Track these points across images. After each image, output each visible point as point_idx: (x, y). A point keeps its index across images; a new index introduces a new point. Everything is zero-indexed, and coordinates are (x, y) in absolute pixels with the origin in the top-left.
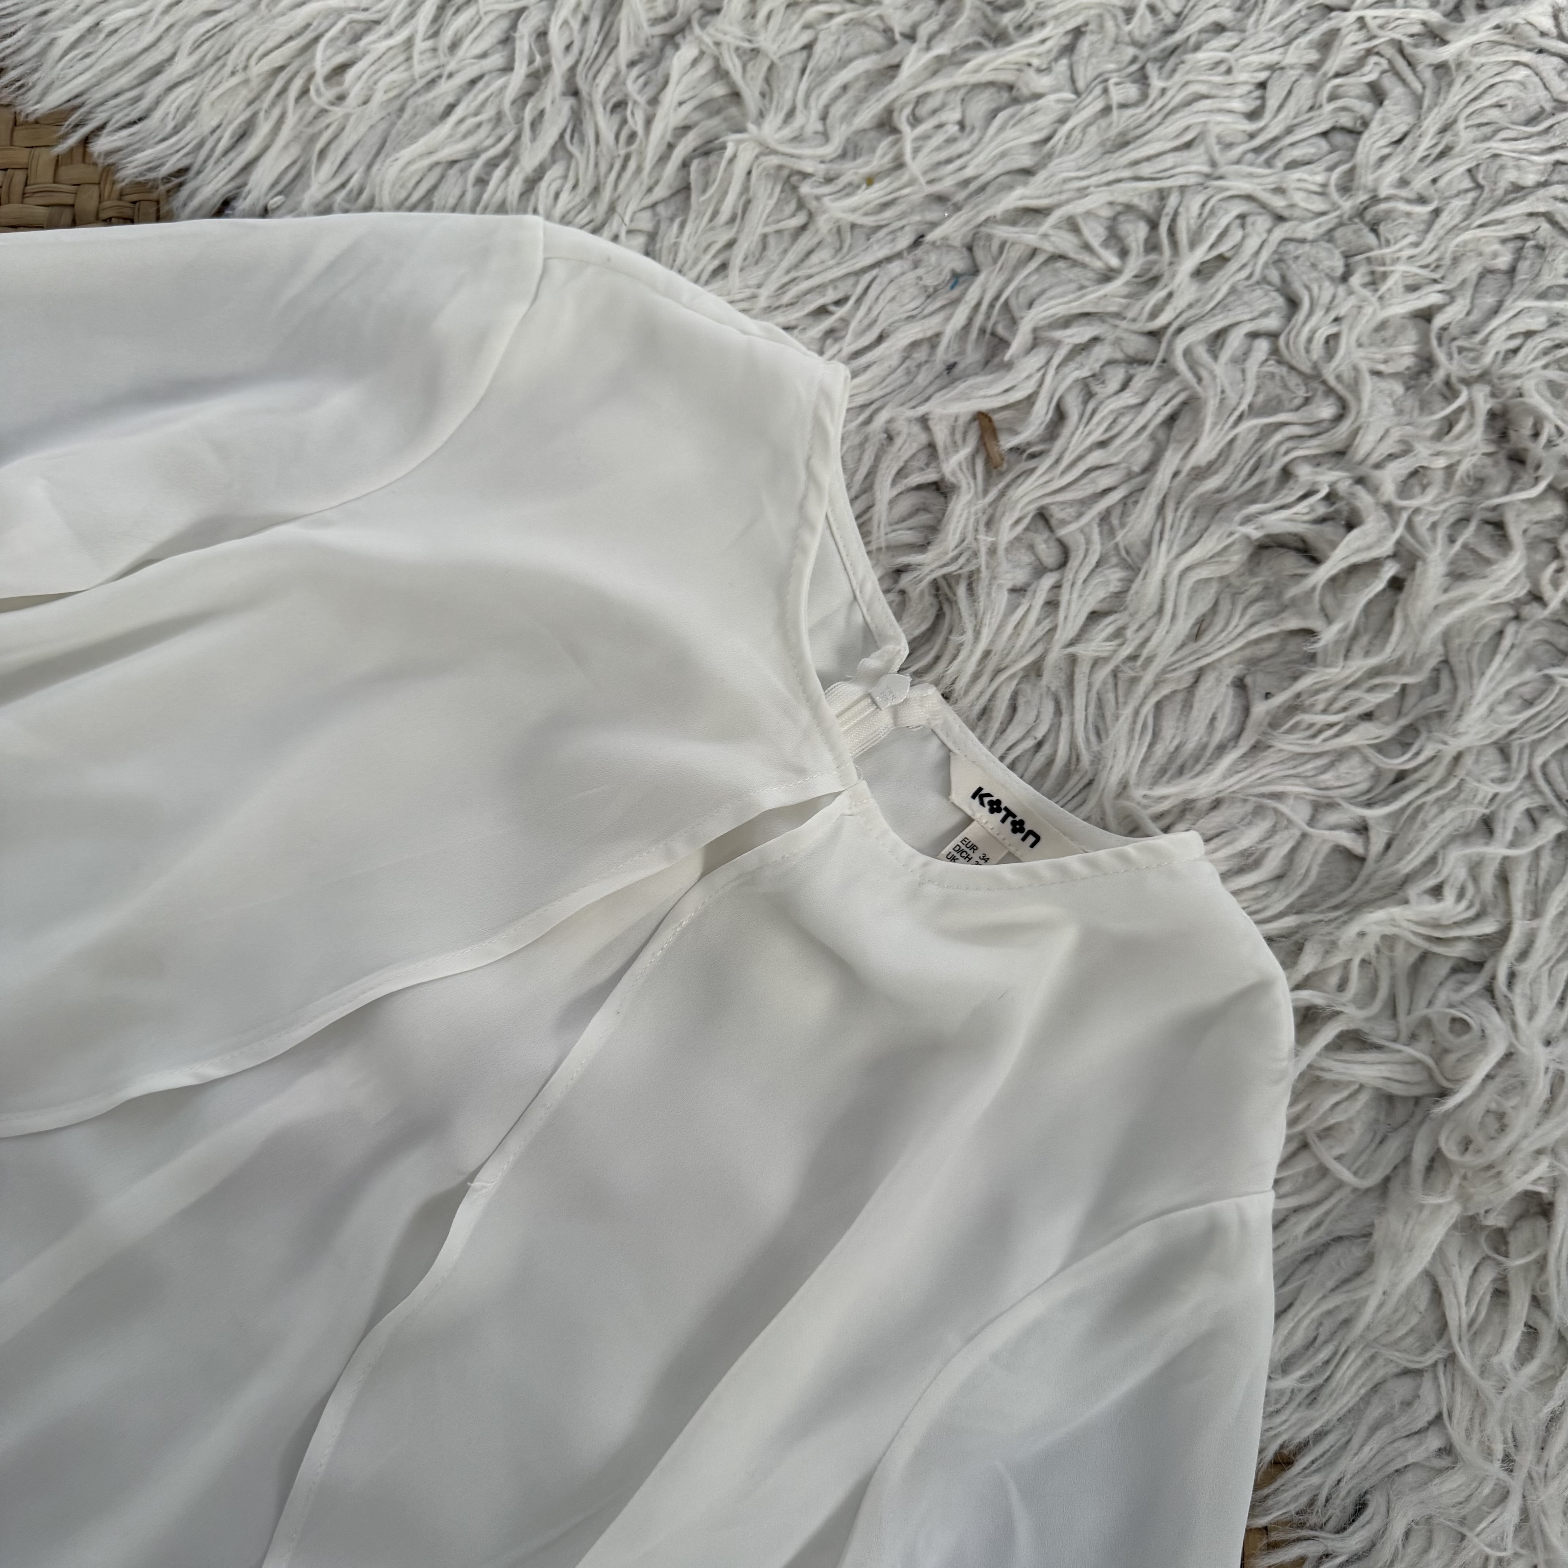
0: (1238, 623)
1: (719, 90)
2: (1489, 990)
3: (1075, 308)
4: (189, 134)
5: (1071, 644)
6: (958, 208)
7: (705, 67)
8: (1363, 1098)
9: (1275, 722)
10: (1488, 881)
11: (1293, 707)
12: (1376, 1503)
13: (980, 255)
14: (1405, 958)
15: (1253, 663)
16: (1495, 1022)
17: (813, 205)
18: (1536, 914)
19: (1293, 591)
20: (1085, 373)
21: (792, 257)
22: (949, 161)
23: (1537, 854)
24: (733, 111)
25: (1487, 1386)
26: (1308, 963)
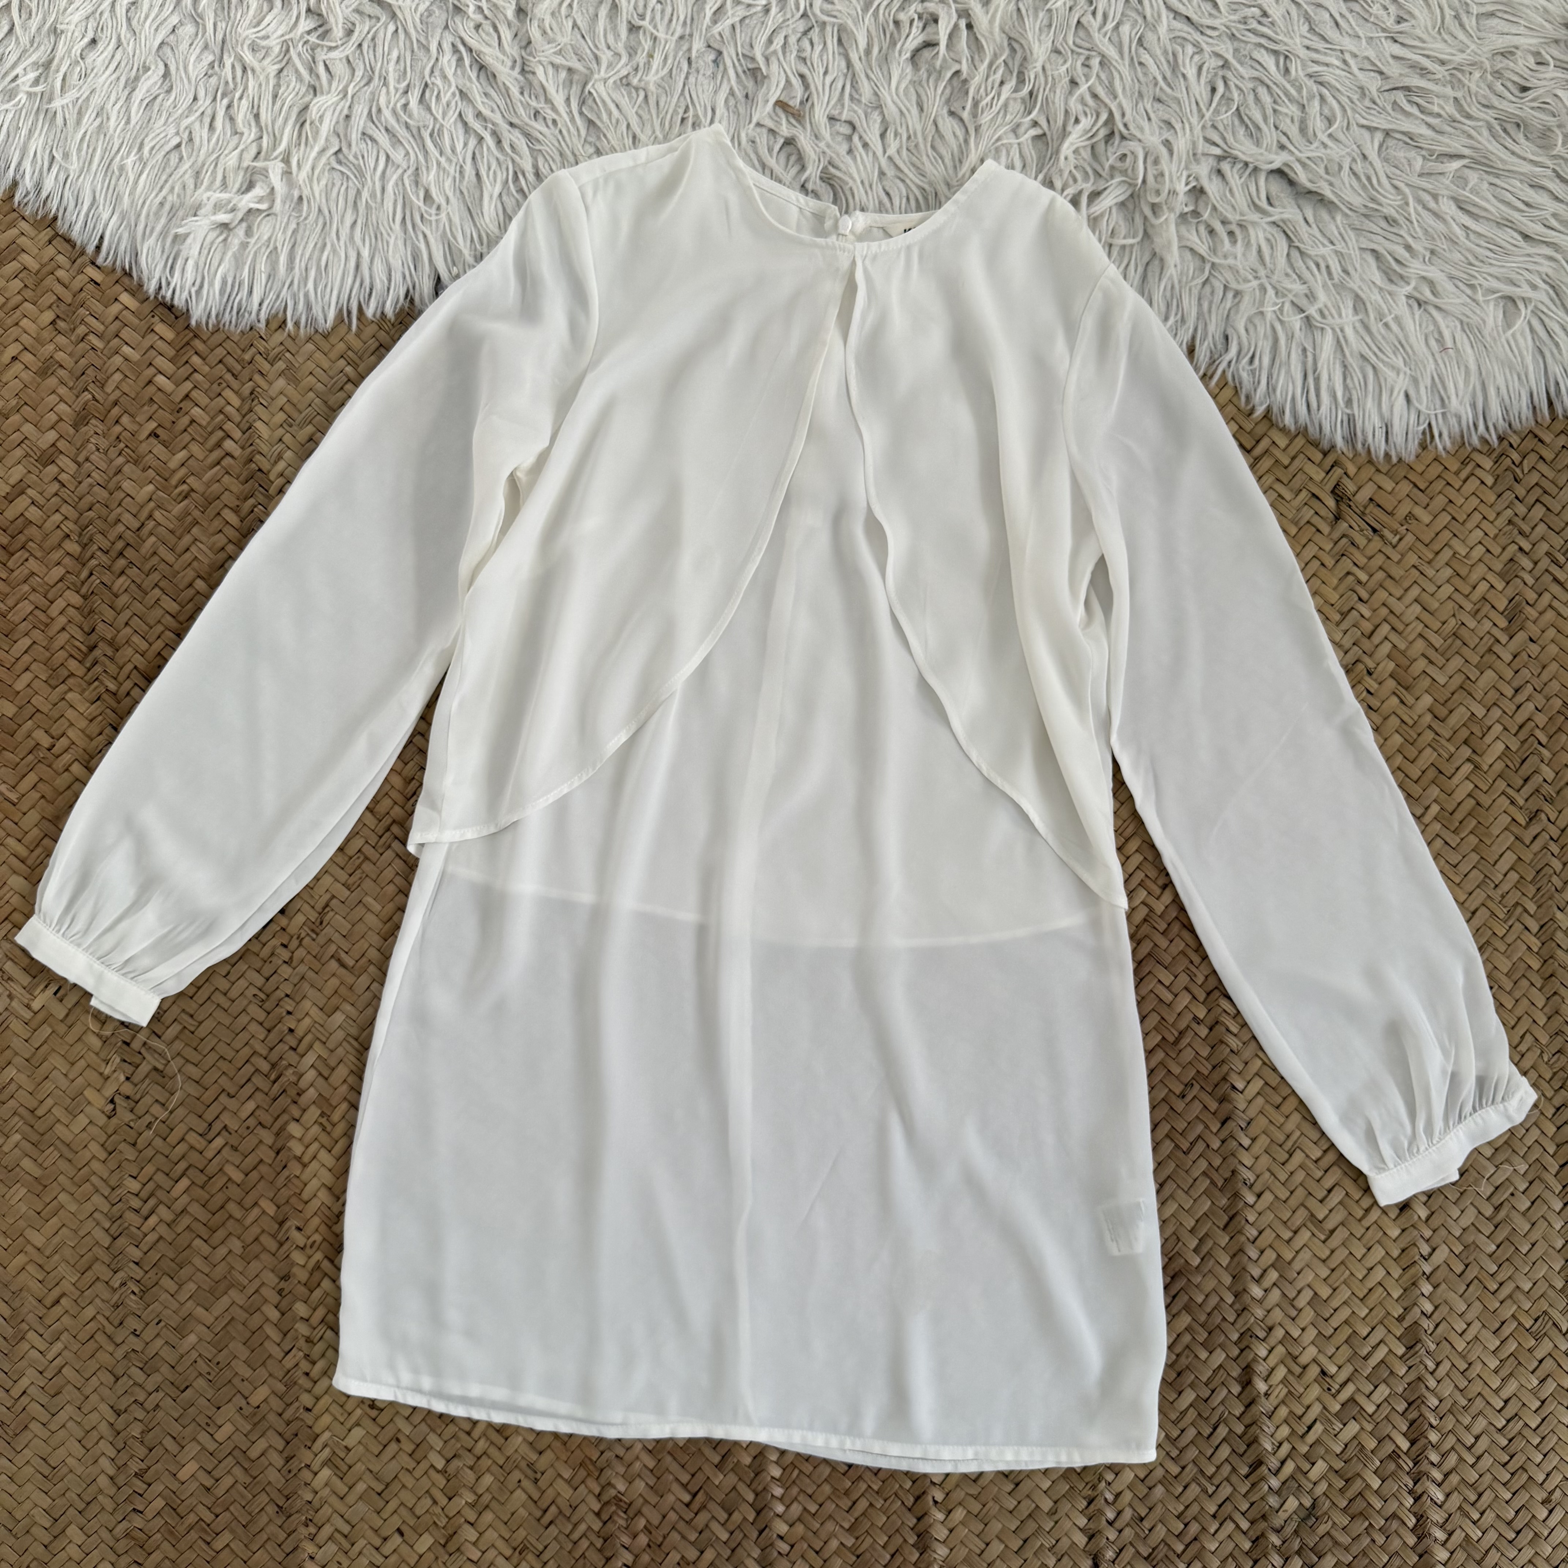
0: (930, 92)
1: (563, 74)
2: (1123, 138)
3: (768, 32)
4: (397, 277)
5: (885, 152)
6: (691, 35)
7: (550, 71)
8: (1114, 210)
9: (974, 115)
10: (1090, 101)
11: (976, 104)
12: (1230, 332)
13: (715, 45)
14: (1086, 154)
15: (948, 101)
16: (1133, 145)
17: (642, 84)
18: (1115, 97)
19: (938, 63)
20: (795, 53)
21: (654, 112)
22: (671, 21)
23: (1098, 76)
24: (576, 77)
25: (1230, 261)
26: (1058, 184)
